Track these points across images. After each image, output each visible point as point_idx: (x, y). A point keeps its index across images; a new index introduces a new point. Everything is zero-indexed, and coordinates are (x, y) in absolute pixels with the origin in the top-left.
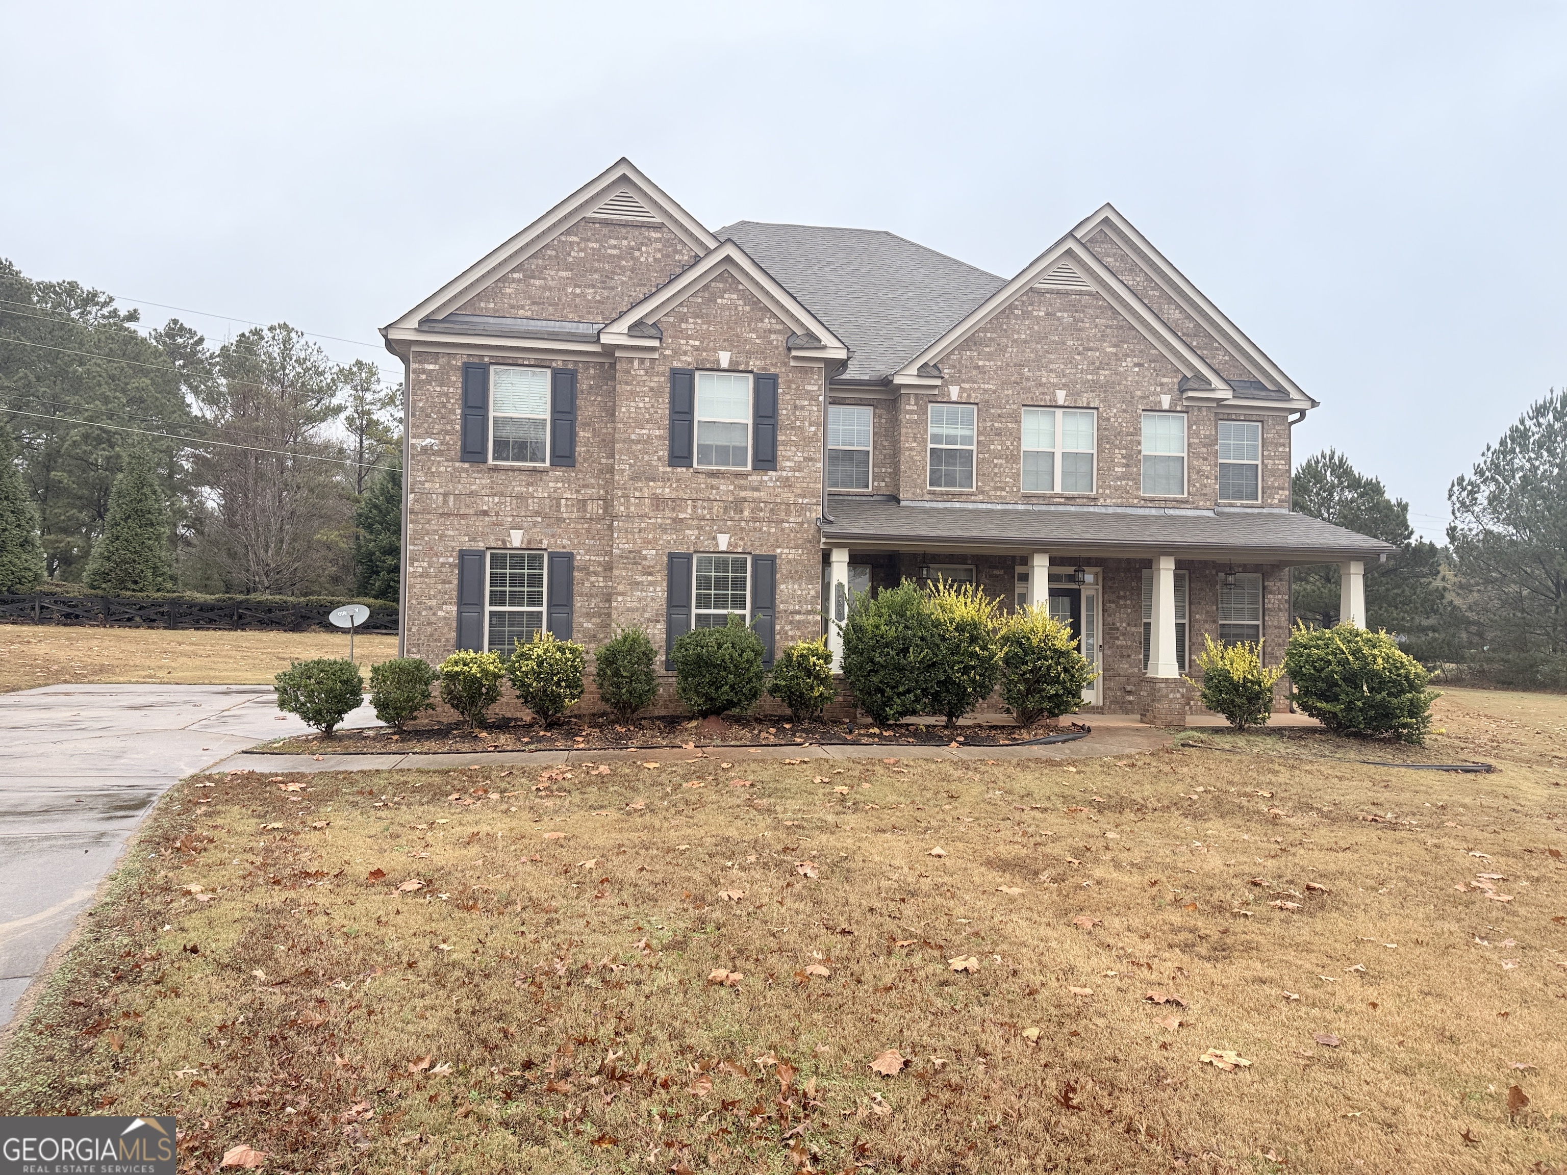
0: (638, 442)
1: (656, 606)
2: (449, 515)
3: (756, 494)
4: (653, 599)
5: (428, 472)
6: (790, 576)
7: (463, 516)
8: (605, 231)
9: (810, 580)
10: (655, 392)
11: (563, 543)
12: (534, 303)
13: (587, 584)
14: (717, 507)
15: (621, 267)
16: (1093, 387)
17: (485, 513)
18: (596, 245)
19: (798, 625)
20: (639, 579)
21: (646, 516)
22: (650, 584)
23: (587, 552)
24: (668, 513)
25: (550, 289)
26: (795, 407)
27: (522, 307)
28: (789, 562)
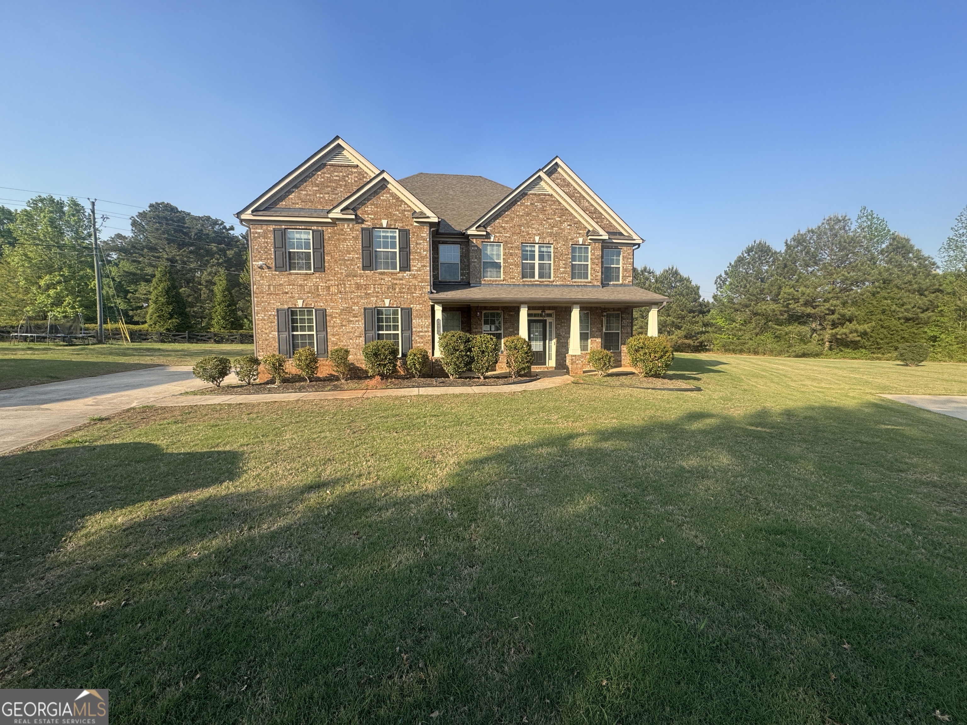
0: (348, 260)
1: (360, 330)
2: (271, 294)
3: (401, 282)
4: (358, 328)
5: (261, 276)
6: (418, 316)
7: (277, 294)
8: (332, 169)
9: (426, 318)
10: (355, 238)
11: (321, 305)
12: (302, 202)
13: (332, 322)
14: (384, 288)
15: (340, 185)
16: (551, 235)
17: (287, 293)
18: (329, 176)
19: (421, 337)
20: (351, 319)
21: (353, 292)
22: (356, 321)
23: (331, 308)
24: (363, 291)
25: (310, 195)
26: (417, 244)
27: (298, 204)
28: (416, 310)
